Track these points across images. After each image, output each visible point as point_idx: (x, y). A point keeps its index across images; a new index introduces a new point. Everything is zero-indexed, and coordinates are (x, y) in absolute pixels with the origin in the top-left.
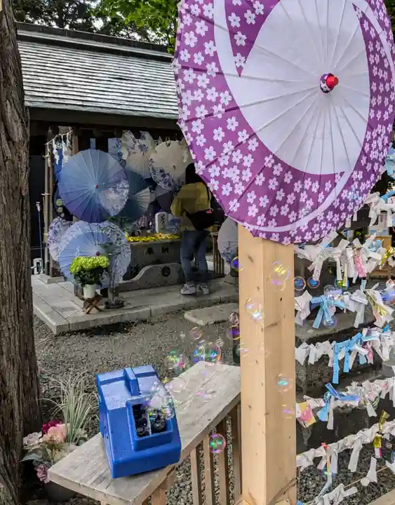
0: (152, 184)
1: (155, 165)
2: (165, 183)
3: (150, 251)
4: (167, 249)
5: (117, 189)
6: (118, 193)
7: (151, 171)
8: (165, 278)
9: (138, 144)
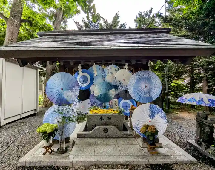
0: (115, 87)
1: (117, 80)
2: (121, 87)
3: (101, 118)
4: (110, 118)
5: (73, 90)
6: (74, 92)
7: (115, 82)
8: (105, 134)
9: (110, 72)
